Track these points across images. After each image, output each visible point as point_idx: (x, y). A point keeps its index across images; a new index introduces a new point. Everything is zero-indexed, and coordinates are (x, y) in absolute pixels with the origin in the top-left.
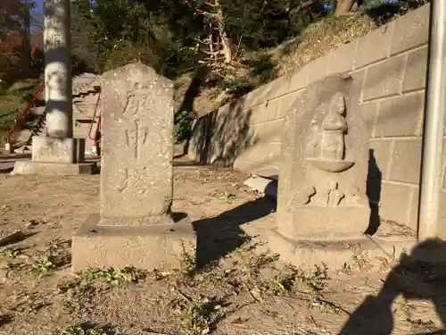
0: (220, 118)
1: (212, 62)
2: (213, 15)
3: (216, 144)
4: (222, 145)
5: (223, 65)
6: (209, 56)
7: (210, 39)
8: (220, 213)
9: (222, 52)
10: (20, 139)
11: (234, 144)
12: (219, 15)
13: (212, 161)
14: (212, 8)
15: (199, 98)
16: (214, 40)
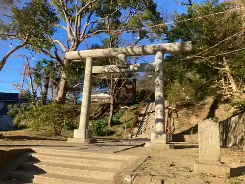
0: (233, 123)
1: (225, 92)
2: (224, 69)
3: (231, 137)
4: (235, 137)
5: (232, 93)
6: (223, 89)
7: (223, 80)
8: (237, 167)
9: (230, 86)
10: (134, 132)
11: (242, 137)
12: (227, 68)
13: (230, 145)
14: (222, 66)
15: (218, 110)
16: (225, 80)
